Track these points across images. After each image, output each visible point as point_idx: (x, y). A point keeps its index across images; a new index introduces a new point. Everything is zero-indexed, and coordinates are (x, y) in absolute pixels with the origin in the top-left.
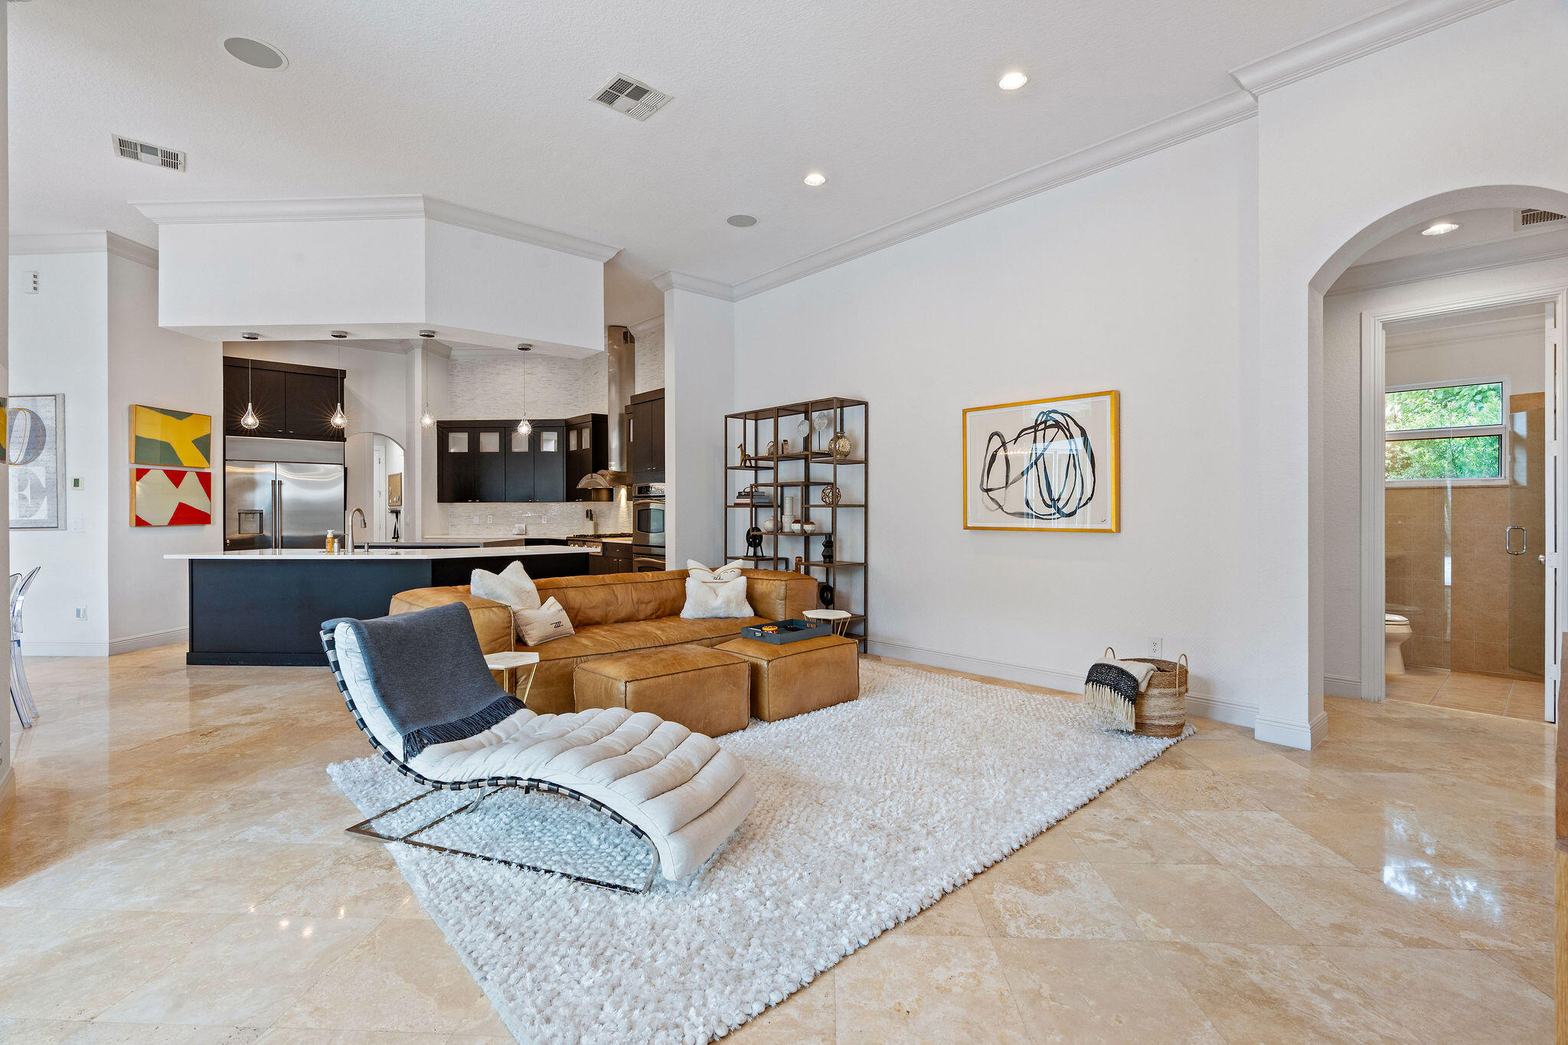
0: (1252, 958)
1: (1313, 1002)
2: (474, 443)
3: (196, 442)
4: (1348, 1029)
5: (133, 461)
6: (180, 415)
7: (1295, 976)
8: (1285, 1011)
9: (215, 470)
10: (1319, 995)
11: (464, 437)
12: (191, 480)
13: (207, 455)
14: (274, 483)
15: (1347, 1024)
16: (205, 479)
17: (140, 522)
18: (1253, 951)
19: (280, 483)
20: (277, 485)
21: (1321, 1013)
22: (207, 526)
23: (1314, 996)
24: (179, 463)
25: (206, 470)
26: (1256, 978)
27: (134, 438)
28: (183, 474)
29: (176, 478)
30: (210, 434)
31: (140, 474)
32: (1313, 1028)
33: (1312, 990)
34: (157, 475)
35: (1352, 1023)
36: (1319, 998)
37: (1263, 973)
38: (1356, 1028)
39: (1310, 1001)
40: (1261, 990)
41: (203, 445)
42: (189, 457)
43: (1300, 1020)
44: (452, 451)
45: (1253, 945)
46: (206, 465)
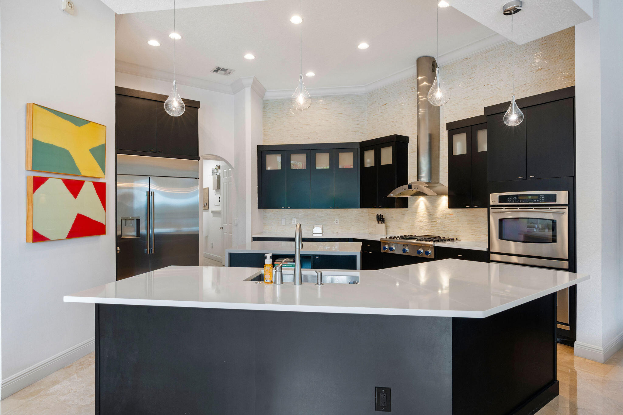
2: (286, 162)
3: (93, 151)
5: (30, 169)
6: (78, 121)
9: (109, 180)
11: (279, 158)
12: (88, 189)
13: (103, 166)
14: (148, 194)
16: (101, 189)
17: (37, 237)
19: (153, 193)
22: (102, 237)
25: (101, 181)
27: (30, 142)
28: (82, 183)
30: (105, 144)
31: (38, 182)
34: (55, 185)
44: (269, 168)
46: (102, 175)
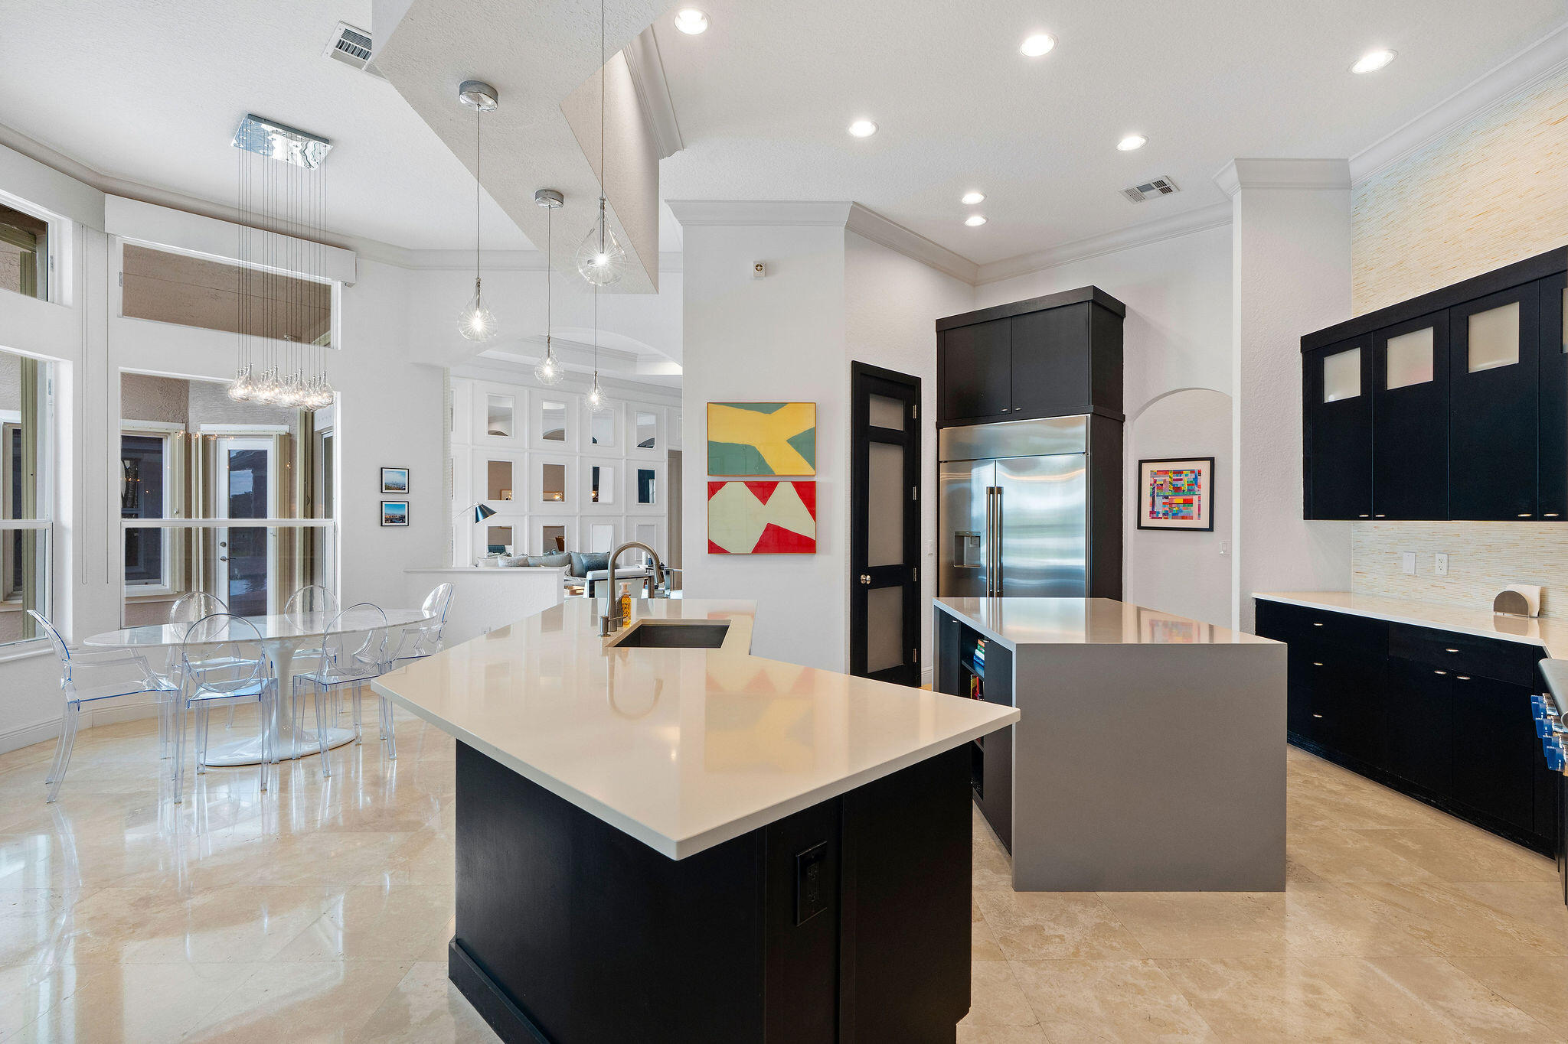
3: (793, 441)
6: (768, 408)
11: (1354, 361)
12: (786, 495)
13: (811, 457)
16: (807, 492)
19: (999, 490)
20: (995, 491)
24: (771, 473)
25: (808, 479)
27: (706, 445)
28: (773, 485)
30: (815, 428)
31: (715, 487)
34: (736, 491)
44: (1330, 398)
46: (811, 471)
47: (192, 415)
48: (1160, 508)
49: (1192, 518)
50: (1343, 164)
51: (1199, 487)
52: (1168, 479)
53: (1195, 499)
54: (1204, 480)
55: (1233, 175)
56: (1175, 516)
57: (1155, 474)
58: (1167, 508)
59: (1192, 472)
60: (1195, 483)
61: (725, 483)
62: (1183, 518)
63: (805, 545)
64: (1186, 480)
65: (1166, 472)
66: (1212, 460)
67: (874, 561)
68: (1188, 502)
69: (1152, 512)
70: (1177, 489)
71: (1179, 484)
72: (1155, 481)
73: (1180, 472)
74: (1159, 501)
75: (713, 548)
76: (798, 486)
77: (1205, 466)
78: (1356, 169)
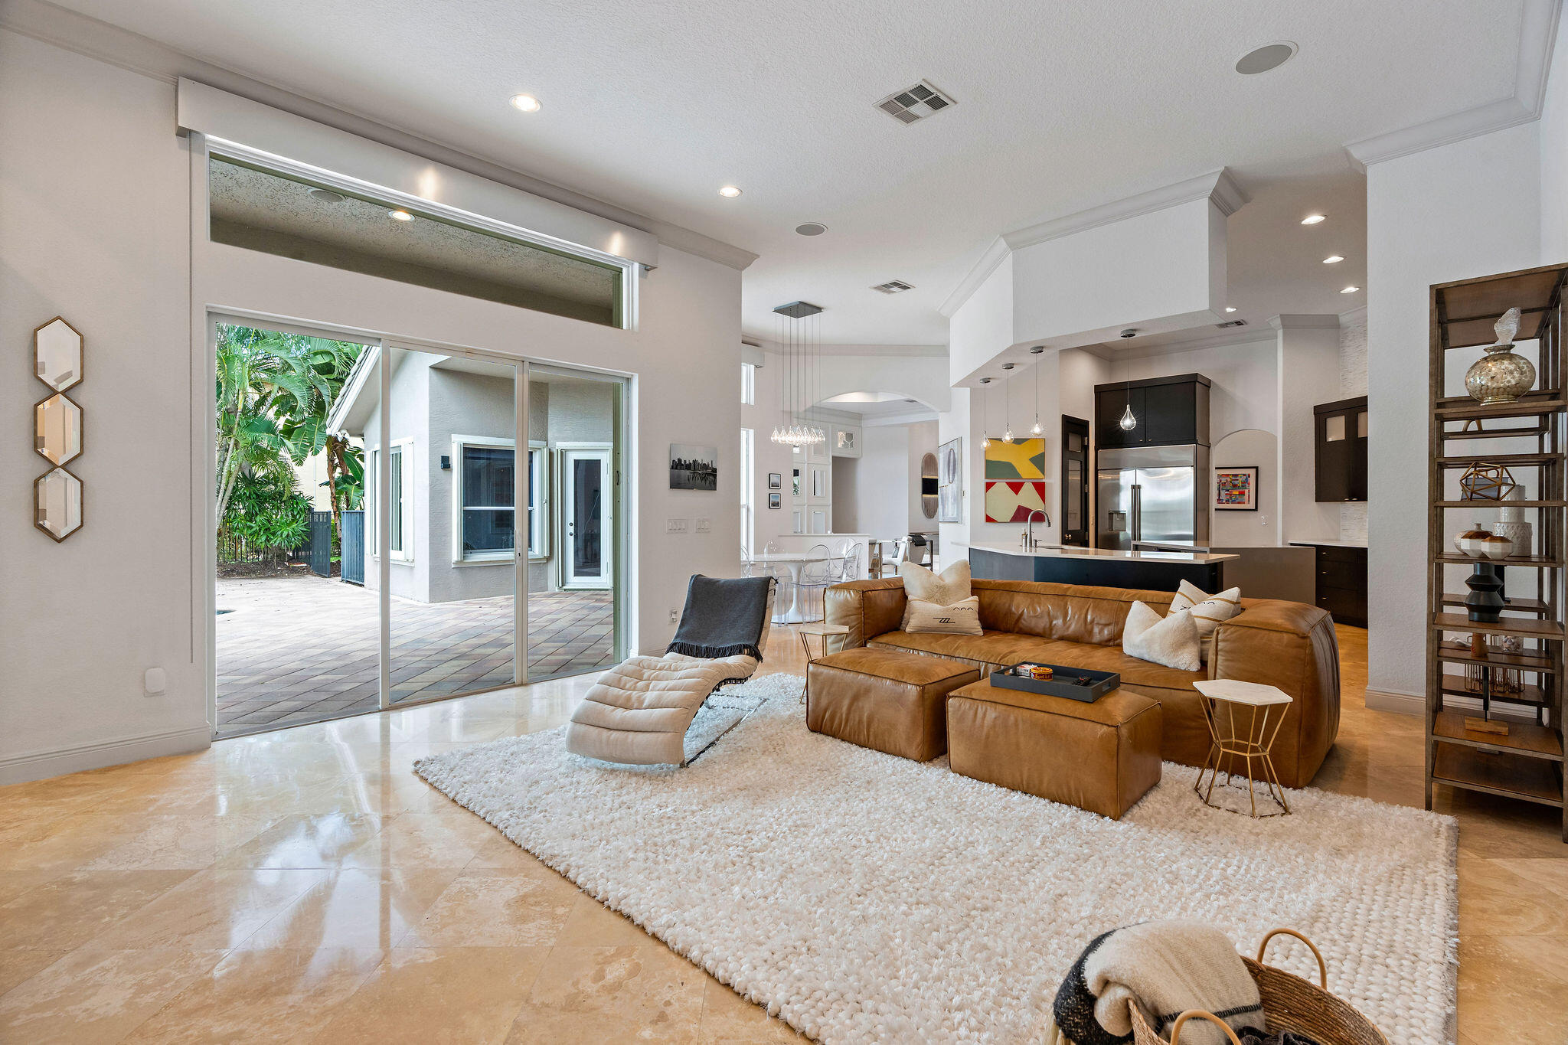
0: (315, 1008)
1: (231, 1023)
3: (1033, 460)
4: (187, 1029)
5: (983, 477)
6: (1019, 442)
7: (266, 1029)
8: (244, 998)
9: (1051, 479)
10: (232, 1033)
12: (1028, 489)
13: (1042, 468)
14: (1133, 487)
15: (189, 1032)
16: (1040, 488)
18: (322, 1014)
19: (1139, 487)
20: (1136, 489)
21: (217, 1021)
23: (235, 1029)
24: (1018, 476)
25: (1042, 481)
26: (291, 999)
27: (987, 461)
28: (1022, 484)
29: (1016, 487)
30: (1044, 453)
31: (989, 486)
32: (211, 1006)
33: (241, 1032)
34: (1001, 487)
35: (187, 1037)
36: (230, 1031)
37: (291, 1007)
38: (181, 1036)
39: (234, 1022)
40: (276, 994)
41: (1039, 461)
42: (1027, 471)
43: (228, 1002)
44: (1330, 439)
45: (329, 1019)
46: (1041, 476)
47: (550, 435)
48: (1223, 497)
49: (1244, 503)
50: (1336, 317)
51: (1249, 484)
52: (1229, 479)
53: (1246, 491)
54: (1252, 480)
55: (1279, 321)
56: (1233, 502)
57: (1220, 476)
58: (1228, 497)
59: (1244, 475)
60: (1246, 482)
61: (994, 483)
62: (1239, 503)
63: (1039, 517)
64: (1240, 480)
65: (1228, 475)
66: (1257, 468)
67: (1070, 528)
68: (1242, 493)
69: (1219, 500)
70: (1235, 486)
71: (1236, 482)
72: (1221, 481)
73: (1236, 475)
74: (1223, 493)
75: (989, 519)
76: (1035, 484)
77: (1252, 472)
78: (1343, 320)
